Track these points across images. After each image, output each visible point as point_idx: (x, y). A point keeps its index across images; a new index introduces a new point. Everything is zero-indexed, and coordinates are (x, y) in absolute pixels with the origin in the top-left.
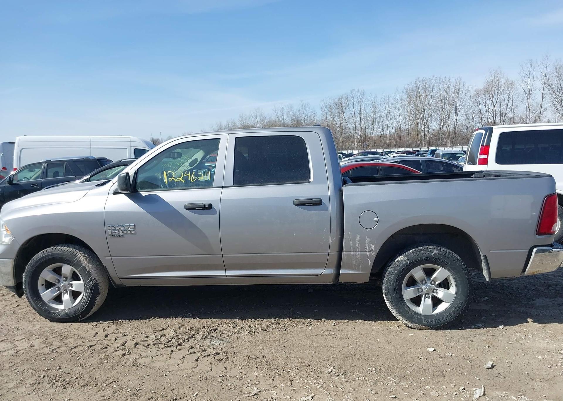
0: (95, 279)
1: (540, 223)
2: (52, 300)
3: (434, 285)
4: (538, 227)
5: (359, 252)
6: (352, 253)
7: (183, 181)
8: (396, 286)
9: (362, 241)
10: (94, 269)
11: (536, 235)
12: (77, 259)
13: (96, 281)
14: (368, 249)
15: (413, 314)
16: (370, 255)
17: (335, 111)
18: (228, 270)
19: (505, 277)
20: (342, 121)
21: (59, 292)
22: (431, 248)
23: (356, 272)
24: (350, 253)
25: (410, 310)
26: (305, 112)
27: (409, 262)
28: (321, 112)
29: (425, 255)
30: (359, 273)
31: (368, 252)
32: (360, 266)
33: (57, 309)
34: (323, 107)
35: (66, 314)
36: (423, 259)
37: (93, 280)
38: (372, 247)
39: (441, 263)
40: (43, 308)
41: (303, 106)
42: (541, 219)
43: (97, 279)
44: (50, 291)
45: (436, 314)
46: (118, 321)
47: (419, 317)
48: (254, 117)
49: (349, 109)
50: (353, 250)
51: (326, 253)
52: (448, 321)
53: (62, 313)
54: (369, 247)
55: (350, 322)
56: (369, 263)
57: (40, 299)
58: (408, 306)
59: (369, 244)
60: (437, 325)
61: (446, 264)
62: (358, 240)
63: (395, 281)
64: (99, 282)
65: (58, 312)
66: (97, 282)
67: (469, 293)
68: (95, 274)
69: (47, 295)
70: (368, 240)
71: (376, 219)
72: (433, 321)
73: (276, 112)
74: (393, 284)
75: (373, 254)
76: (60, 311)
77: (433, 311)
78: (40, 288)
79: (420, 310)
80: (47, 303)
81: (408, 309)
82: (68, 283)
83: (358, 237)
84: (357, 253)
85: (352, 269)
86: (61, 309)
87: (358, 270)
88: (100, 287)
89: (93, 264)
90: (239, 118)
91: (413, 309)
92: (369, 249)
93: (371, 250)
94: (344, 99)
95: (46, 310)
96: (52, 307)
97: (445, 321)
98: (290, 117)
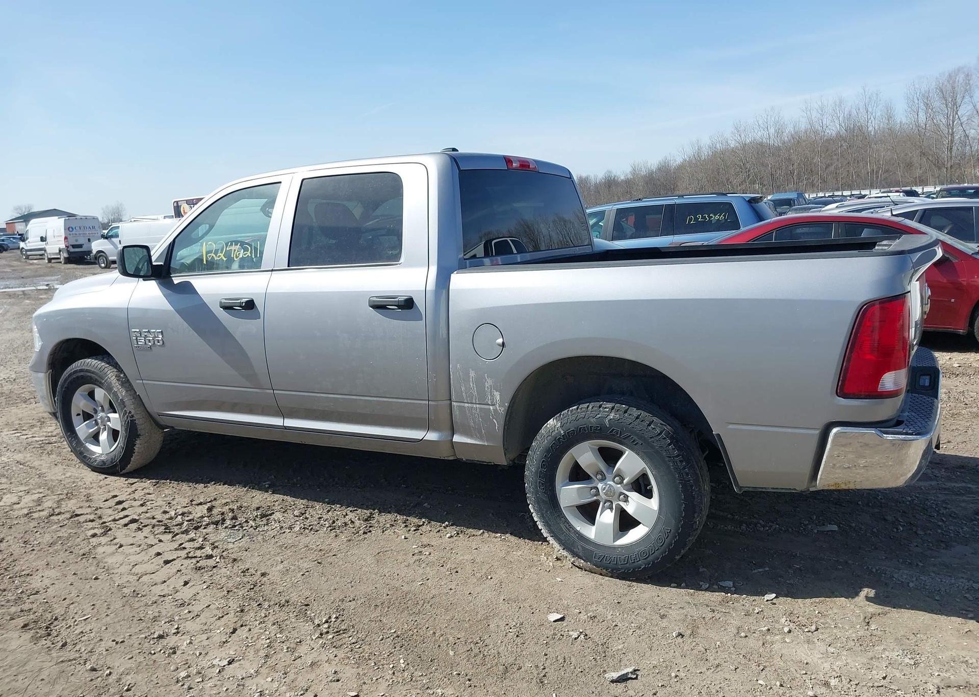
0: (130, 412)
1: (847, 369)
2: (89, 438)
3: (620, 483)
4: (841, 378)
5: (477, 404)
6: (466, 405)
7: (225, 259)
8: (543, 478)
9: (480, 382)
10: (129, 397)
11: (838, 398)
12: (107, 380)
13: (132, 416)
14: (490, 399)
15: (575, 538)
16: (495, 410)
17: (937, 103)
18: (287, 418)
19: (773, 488)
20: (953, 122)
21: (97, 427)
22: (605, 408)
23: (479, 443)
24: (462, 404)
25: (571, 529)
26: (870, 110)
27: (562, 432)
28: (906, 106)
29: (592, 420)
30: (483, 444)
31: (492, 405)
32: (483, 431)
33: (94, 453)
34: (911, 97)
35: (103, 461)
36: (588, 429)
37: (127, 414)
38: (497, 395)
39: (625, 441)
40: (79, 449)
41: (867, 97)
42: (849, 359)
43: (133, 412)
44: (85, 424)
45: (622, 547)
46: (165, 481)
47: (587, 547)
48: (762, 126)
49: (971, 97)
50: (467, 401)
51: (424, 402)
52: (642, 565)
53: (98, 459)
54: (492, 396)
55: (486, 535)
56: (497, 428)
57: (74, 435)
58: (567, 521)
59: (491, 390)
60: (619, 568)
61: (635, 445)
62: (473, 381)
63: (539, 468)
64: (136, 417)
65: (94, 457)
66: (134, 418)
67: (684, 512)
68: (130, 406)
69: (83, 429)
70: (489, 383)
71: (500, 341)
72: (613, 559)
73: (808, 113)
74: (536, 472)
75: (501, 410)
76: (97, 456)
77: (616, 538)
78: (75, 419)
79: (590, 532)
80: (84, 442)
81: (567, 525)
82: (105, 415)
83: (472, 374)
84: (475, 406)
85: (471, 436)
86: (99, 454)
87: (481, 439)
88: (138, 426)
89: (128, 389)
90: (733, 130)
91: (578, 529)
92: (492, 400)
93: (495, 401)
94: (961, 78)
95: (81, 453)
96: (89, 448)
97: (636, 563)
98: (837, 122)
